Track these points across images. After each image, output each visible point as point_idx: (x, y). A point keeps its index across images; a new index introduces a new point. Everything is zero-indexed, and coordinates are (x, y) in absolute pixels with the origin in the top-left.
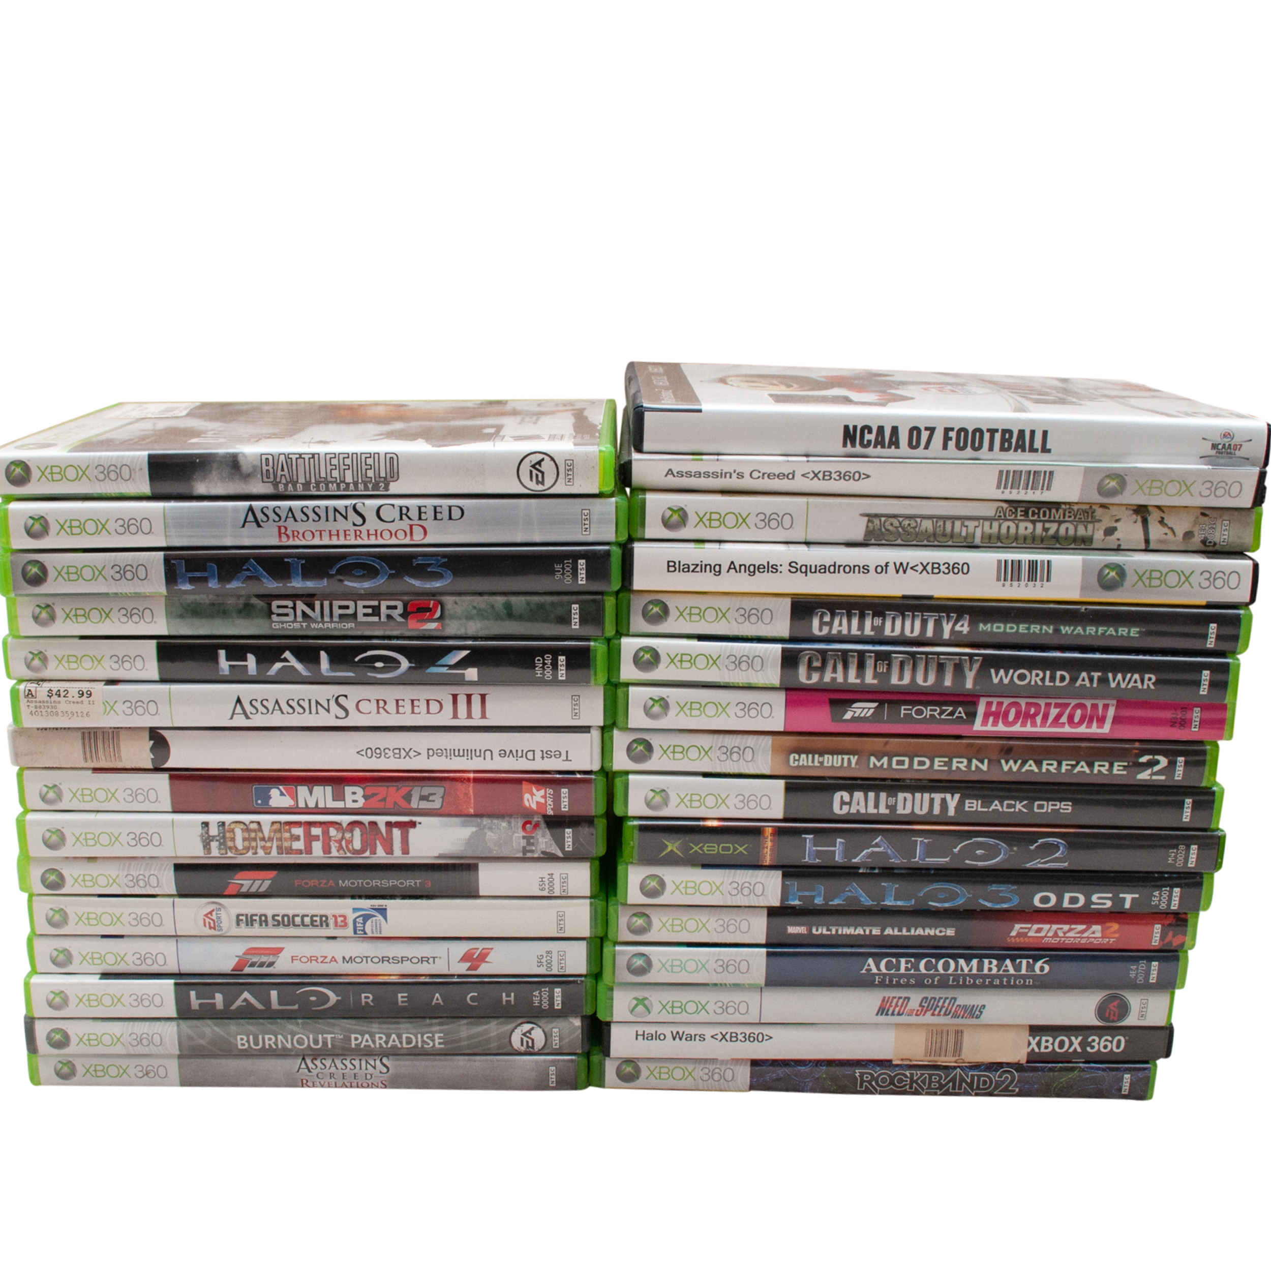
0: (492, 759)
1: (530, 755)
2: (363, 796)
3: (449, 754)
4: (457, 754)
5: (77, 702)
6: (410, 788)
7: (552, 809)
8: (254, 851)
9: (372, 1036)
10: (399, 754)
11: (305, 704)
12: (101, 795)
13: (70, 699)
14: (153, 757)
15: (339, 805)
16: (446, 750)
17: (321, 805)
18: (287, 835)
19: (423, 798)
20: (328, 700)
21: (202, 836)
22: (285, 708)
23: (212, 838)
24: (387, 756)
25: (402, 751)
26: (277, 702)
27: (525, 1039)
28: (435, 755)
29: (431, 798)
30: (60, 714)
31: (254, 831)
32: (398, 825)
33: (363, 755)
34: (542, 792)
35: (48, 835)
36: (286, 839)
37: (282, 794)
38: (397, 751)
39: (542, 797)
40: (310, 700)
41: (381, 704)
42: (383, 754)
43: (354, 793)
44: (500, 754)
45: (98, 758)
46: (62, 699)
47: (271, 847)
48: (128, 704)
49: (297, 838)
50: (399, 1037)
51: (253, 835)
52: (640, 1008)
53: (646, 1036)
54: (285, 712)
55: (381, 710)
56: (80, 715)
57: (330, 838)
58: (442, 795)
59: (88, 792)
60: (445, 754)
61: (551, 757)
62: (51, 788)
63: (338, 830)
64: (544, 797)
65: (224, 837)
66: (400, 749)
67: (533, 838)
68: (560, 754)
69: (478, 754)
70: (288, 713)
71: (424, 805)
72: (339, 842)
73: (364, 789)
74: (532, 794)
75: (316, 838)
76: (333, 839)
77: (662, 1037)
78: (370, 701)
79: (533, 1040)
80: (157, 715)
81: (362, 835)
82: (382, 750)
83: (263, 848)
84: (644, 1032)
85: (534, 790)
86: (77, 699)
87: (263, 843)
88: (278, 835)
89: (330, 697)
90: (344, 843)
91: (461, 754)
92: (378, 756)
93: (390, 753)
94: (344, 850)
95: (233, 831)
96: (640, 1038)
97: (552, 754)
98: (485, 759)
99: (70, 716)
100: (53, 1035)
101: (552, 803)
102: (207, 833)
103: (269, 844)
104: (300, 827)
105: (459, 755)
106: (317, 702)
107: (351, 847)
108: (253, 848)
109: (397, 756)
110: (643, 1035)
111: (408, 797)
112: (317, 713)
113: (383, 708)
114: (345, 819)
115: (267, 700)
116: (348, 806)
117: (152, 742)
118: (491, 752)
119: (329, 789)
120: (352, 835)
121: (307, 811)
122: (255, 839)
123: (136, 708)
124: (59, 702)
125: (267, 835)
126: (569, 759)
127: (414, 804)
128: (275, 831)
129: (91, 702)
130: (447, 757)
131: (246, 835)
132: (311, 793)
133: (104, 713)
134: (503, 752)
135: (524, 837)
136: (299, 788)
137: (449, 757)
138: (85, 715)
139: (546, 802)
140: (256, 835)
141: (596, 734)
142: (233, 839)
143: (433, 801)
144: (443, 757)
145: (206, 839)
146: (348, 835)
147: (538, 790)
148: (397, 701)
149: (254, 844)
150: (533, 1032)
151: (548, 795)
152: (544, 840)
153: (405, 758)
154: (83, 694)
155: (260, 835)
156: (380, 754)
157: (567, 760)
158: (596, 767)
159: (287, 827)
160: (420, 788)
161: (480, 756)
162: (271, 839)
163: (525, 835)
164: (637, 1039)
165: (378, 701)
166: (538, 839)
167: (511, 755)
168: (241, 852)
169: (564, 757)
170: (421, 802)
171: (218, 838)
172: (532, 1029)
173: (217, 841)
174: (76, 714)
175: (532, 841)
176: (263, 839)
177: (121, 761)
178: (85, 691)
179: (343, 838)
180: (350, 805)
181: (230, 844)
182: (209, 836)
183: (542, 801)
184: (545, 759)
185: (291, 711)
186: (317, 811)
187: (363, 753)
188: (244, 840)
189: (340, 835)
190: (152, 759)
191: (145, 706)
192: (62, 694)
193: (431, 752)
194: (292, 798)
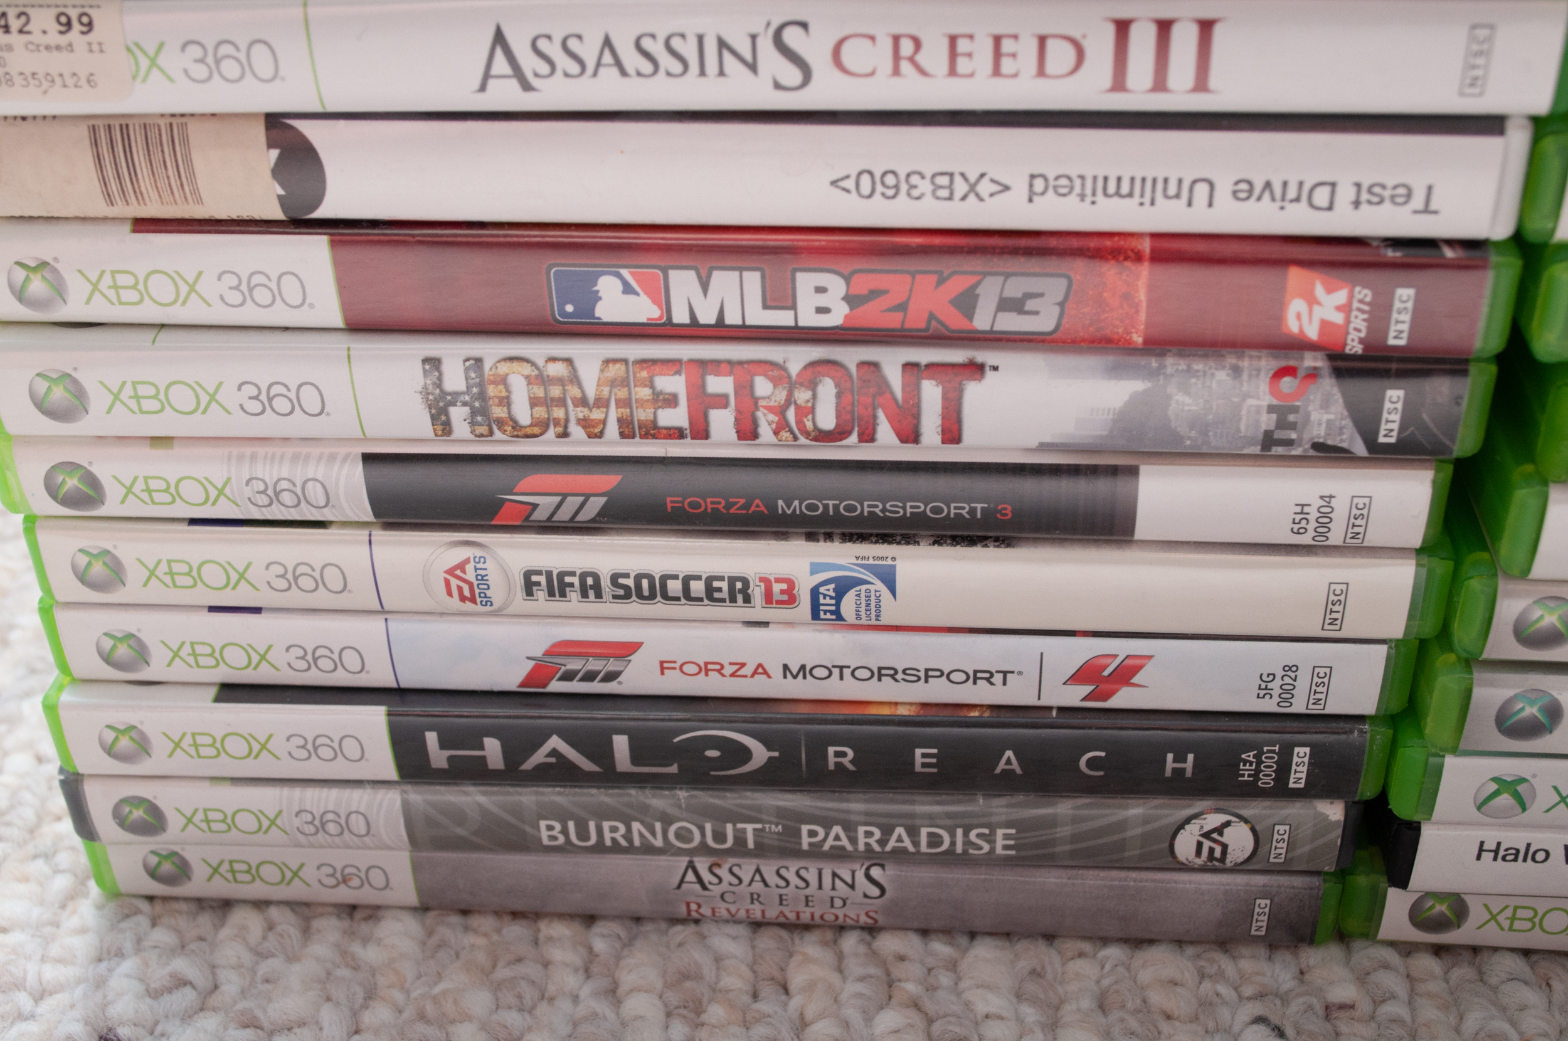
0: (1210, 205)
1: (1322, 196)
2: (847, 299)
3: (1088, 191)
4: (1112, 188)
5: (58, 48)
6: (974, 279)
7: (1361, 341)
8: (560, 430)
9: (850, 829)
10: (950, 187)
11: (689, 50)
12: (162, 289)
13: (37, 37)
14: (281, 192)
15: (782, 318)
16: (1082, 178)
17: (733, 318)
18: (644, 393)
19: (1006, 305)
20: (754, 37)
21: (425, 392)
22: (632, 60)
23: (454, 399)
24: (915, 193)
25: (958, 179)
26: (607, 43)
27: (1207, 844)
28: (1051, 191)
29: (1030, 305)
30: (18, 80)
31: (560, 381)
32: (934, 369)
33: (848, 191)
34: (1341, 296)
35: (42, 386)
36: (641, 403)
37: (628, 289)
38: (943, 181)
39: (1339, 308)
40: (700, 39)
41: (907, 48)
42: (904, 187)
43: (820, 290)
44: (1235, 193)
45: (139, 195)
46: (14, 38)
47: (604, 422)
48: (195, 51)
49: (671, 401)
50: (913, 832)
51: (556, 391)
52: (1505, 799)
53: (1502, 853)
54: (630, 68)
55: (905, 66)
56: (70, 82)
57: (756, 401)
58: (1060, 299)
59: (128, 280)
60: (1077, 189)
61: (1381, 202)
62: (34, 269)
63: (776, 382)
64: (1346, 309)
65: (482, 396)
66: (951, 175)
67: (1296, 410)
68: (1409, 196)
69: (1172, 190)
70: (639, 74)
71: (1010, 323)
72: (781, 411)
73: (847, 279)
74: (1312, 301)
75: (721, 401)
76: (762, 403)
77: (1540, 856)
78: (872, 38)
79: (1225, 847)
80: (277, 82)
81: (839, 395)
82: (902, 177)
83: (585, 423)
84: (1499, 844)
85: (1319, 290)
86: (54, 38)
87: (582, 412)
88: (622, 393)
89: (758, 27)
90: (791, 415)
91: (1125, 188)
92: (891, 192)
93: (925, 186)
94: (792, 432)
95: (503, 381)
96: (1487, 857)
97: (1387, 193)
98: (1190, 204)
99: (45, 84)
100: (127, 809)
101: (1363, 326)
102: (439, 384)
103: (597, 415)
104: (678, 373)
105: (1118, 194)
106: (722, 44)
107: (809, 425)
108: (557, 422)
109: (944, 193)
110: (1496, 852)
111: (967, 302)
112: (722, 73)
113: (911, 60)
114: (796, 357)
115: (579, 37)
116: (802, 323)
117: (274, 153)
118: (1212, 185)
119: (753, 280)
120: (814, 397)
121: (694, 332)
122: (561, 402)
123: (218, 62)
124: (9, 48)
125: (591, 394)
126: (1433, 207)
127: (982, 321)
128: (613, 383)
129: (95, 47)
130: (1082, 197)
131: (539, 392)
132: (705, 287)
133: (134, 78)
134: (1244, 186)
135: (1271, 409)
136: (673, 274)
137: (1089, 199)
138: (83, 82)
139: (1348, 321)
140: (564, 392)
141: (1518, 139)
142: (506, 402)
143: (1036, 313)
144: (1073, 198)
145: (437, 400)
146: (802, 396)
147: (1329, 291)
148: (953, 40)
149: (559, 413)
150: (1226, 831)
151: (1356, 305)
152: (1326, 417)
153: (964, 198)
154: (69, 24)
155: (574, 391)
156: (897, 187)
157: (1426, 210)
158: (1502, 231)
159: (644, 374)
160: (1001, 279)
161: (1178, 196)
162: (602, 403)
163: (1275, 402)
164: (1479, 857)
165: (896, 39)
166: (1308, 415)
167: (1267, 196)
168: (529, 431)
169: (1418, 202)
170: (1000, 315)
171: (467, 398)
172: (1227, 824)
173: (465, 404)
174: (58, 80)
175: (1291, 418)
176: (583, 402)
177: (200, 201)
178: (74, 14)
179: (789, 401)
180: (808, 319)
181: (498, 412)
182: (444, 393)
183: (1338, 318)
184: (1364, 207)
185: (646, 67)
186: (720, 332)
187: (850, 184)
188: (534, 402)
189: (781, 396)
190: (279, 197)
191: (242, 56)
192: (15, 24)
193: (1039, 185)
194: (656, 301)
